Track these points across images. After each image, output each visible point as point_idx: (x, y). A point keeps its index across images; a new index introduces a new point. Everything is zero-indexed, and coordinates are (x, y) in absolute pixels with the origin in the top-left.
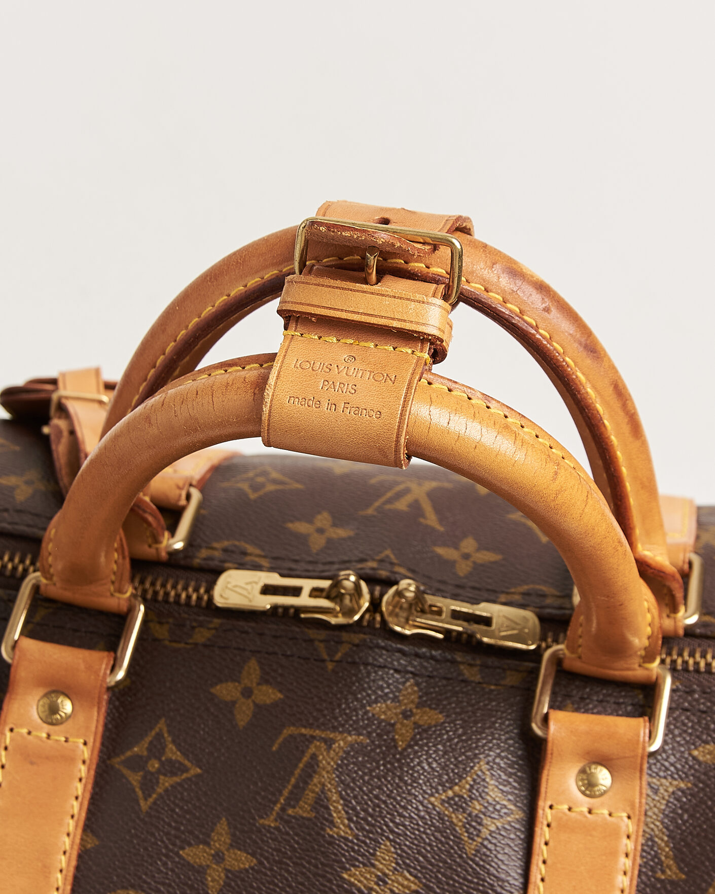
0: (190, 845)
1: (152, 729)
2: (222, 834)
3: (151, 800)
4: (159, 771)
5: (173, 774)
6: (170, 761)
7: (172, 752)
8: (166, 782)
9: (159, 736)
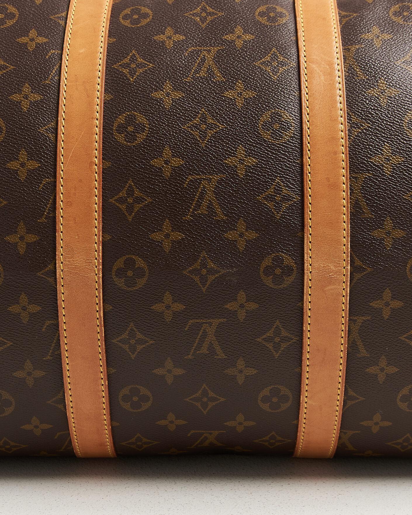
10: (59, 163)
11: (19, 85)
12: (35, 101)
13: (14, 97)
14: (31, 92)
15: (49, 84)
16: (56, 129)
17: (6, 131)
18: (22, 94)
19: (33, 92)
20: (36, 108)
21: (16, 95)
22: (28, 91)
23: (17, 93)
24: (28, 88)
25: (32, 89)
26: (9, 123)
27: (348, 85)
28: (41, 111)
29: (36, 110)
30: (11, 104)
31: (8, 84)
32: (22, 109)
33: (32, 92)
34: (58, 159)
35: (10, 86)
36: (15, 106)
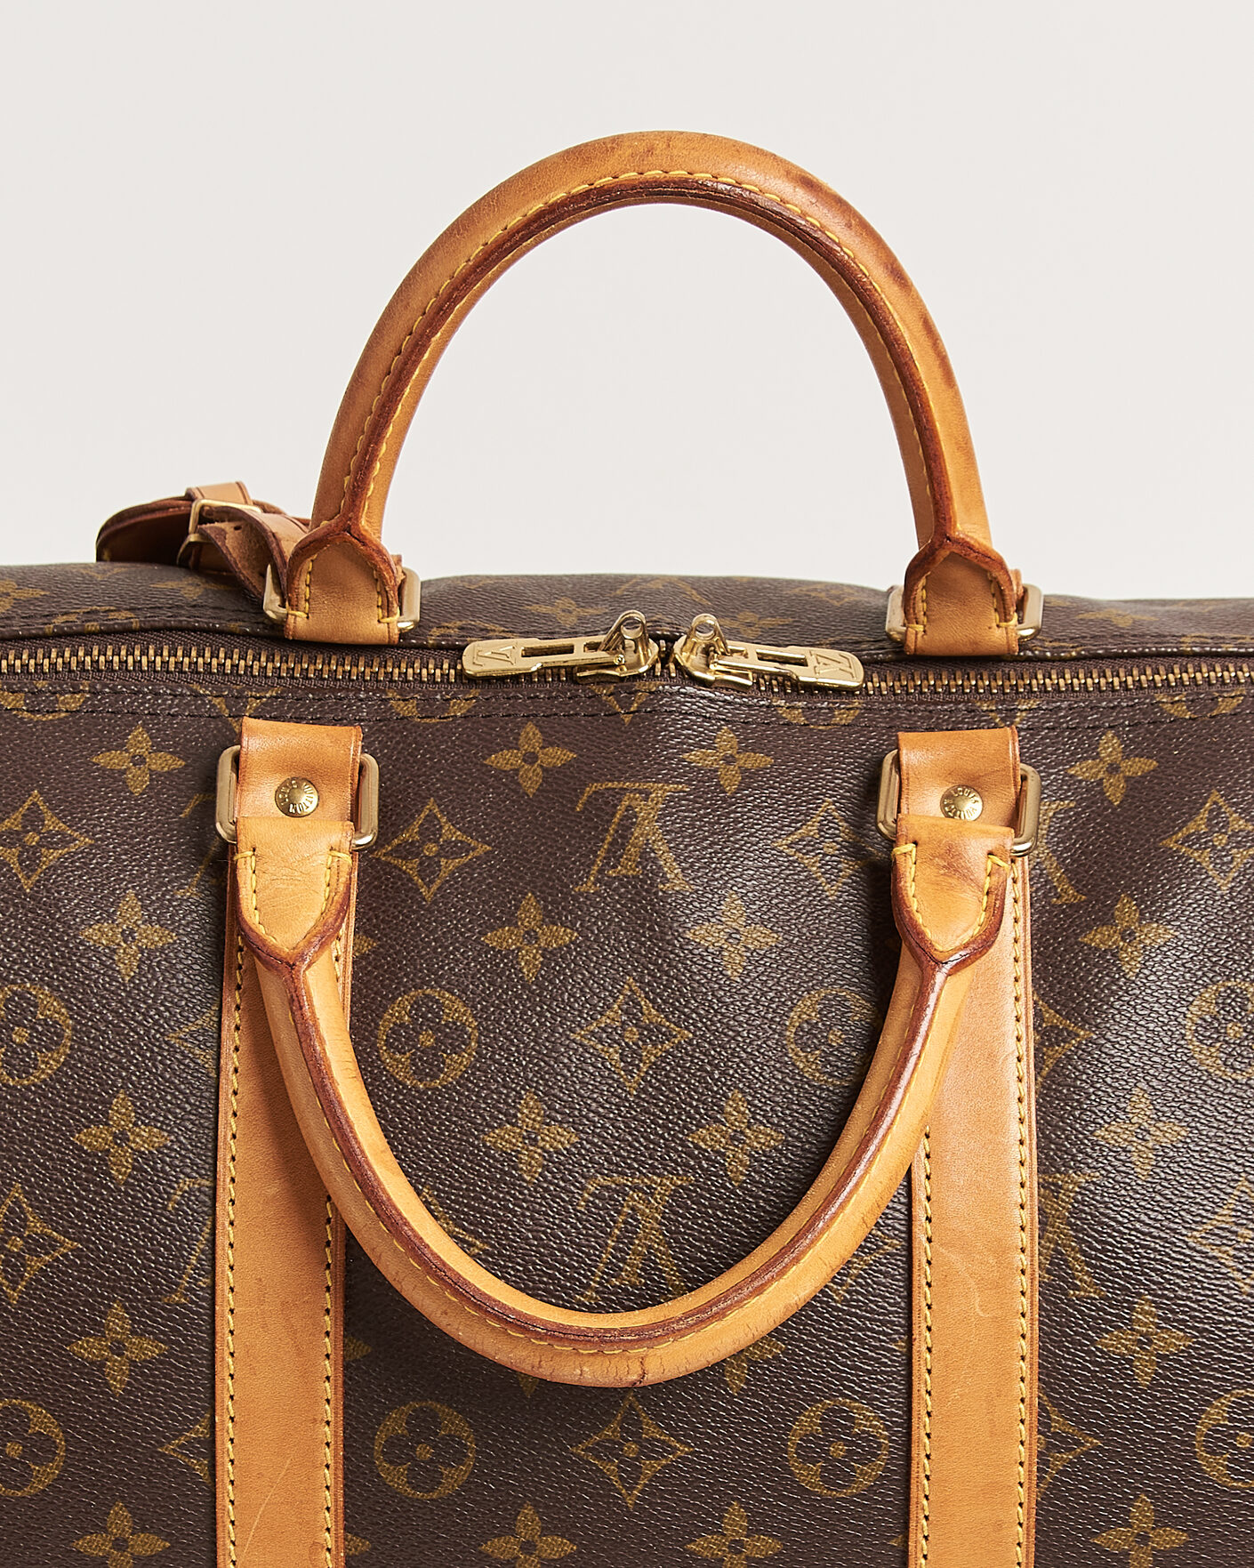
0: (493, 929)
1: (419, 812)
2: (530, 912)
3: (434, 887)
4: (438, 855)
5: (457, 855)
6: (448, 842)
7: (450, 832)
8: (449, 865)
9: (431, 818)
10: (224, 1545)
11: (95, 1310)
12: (145, 1360)
13: (82, 1347)
14: (130, 1330)
15: (183, 1306)
16: (212, 1443)
17: (67, 1450)
18: (107, 1340)
19: (136, 1333)
20: (149, 1381)
21: (88, 1342)
22: (122, 1328)
23: (89, 1334)
24: (122, 1318)
25: (134, 1320)
26: (74, 1429)
27: (1048, 1317)
28: (164, 1392)
29: (150, 1388)
30: (74, 1369)
31: (61, 1302)
32: (107, 1385)
33: (133, 1332)
34: (220, 1534)
35: (66, 1311)
36: (87, 1374)
